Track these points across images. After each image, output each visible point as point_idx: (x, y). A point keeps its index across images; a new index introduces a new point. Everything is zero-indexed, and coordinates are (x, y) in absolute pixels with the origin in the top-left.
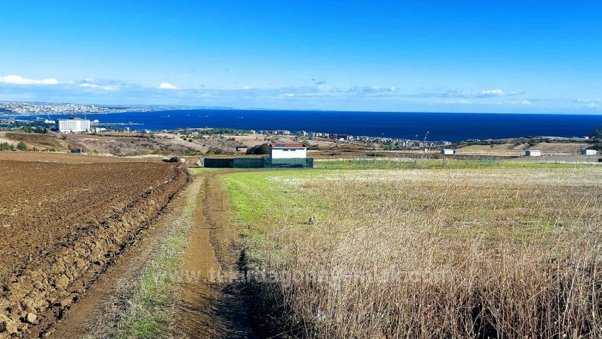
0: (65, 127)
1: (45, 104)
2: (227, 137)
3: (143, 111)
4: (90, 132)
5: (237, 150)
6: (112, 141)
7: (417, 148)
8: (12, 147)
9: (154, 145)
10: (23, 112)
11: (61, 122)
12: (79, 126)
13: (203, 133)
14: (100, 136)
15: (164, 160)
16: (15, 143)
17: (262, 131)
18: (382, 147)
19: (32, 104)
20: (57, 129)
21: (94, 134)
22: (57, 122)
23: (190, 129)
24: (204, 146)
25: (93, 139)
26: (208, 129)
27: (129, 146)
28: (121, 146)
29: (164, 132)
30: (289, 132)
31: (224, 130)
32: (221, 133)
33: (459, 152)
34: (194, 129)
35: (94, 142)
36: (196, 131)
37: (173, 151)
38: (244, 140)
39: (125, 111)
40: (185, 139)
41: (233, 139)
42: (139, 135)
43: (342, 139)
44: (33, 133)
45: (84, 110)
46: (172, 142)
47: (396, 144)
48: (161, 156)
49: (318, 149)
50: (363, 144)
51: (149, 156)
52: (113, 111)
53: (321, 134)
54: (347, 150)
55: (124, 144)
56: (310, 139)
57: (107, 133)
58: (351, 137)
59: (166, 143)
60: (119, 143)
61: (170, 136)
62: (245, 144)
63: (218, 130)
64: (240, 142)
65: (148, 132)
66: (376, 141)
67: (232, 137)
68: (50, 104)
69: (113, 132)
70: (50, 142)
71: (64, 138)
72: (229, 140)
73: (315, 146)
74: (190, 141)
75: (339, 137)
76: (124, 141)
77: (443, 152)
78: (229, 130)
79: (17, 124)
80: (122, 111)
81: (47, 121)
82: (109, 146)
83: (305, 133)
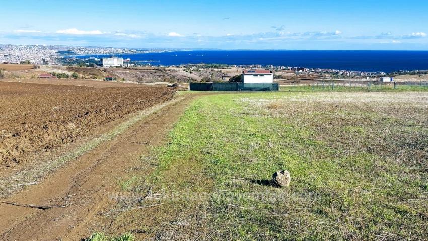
0: (107, 63)
1: (95, 48)
2: (216, 70)
3: (159, 52)
4: (123, 67)
5: (222, 79)
6: (138, 73)
7: (359, 77)
8: (68, 77)
9: (166, 75)
10: (81, 53)
11: (104, 60)
12: (116, 62)
13: (200, 67)
14: (130, 69)
15: (169, 86)
16: (70, 74)
17: (241, 66)
18: (331, 77)
19: (86, 48)
20: (101, 65)
21: (126, 68)
22: (102, 60)
23: (191, 65)
24: (200, 76)
25: (125, 72)
26: (203, 64)
27: (148, 76)
28: (143, 76)
29: (173, 67)
30: (261, 66)
31: (214, 65)
32: (212, 67)
33: (395, 80)
34: (193, 64)
35: (125, 73)
36: (195, 66)
37: (179, 80)
38: (228, 72)
39: (147, 52)
40: (187, 72)
41: (220, 72)
42: (156, 68)
43: (300, 71)
44: (85, 67)
45: (120, 51)
46: (178, 73)
47: (343, 74)
48: (167, 83)
49: (282, 78)
50: (316, 74)
51: (159, 83)
52: (139, 52)
53: (284, 68)
54: (304, 79)
55: (146, 75)
56: (276, 71)
57: (136, 68)
58: (307, 70)
59: (174, 74)
60: (142, 74)
61: (177, 69)
62: (229, 75)
63: (209, 65)
64: (225, 74)
65: (162, 67)
66: (327, 72)
67: (219, 70)
68: (98, 48)
69: (139, 67)
70: (95, 73)
71: (105, 71)
72: (217, 72)
73: (280, 76)
74: (190, 73)
75: (298, 70)
76: (146, 73)
77: (382, 80)
78: (218, 65)
79: (77, 62)
80: (145, 52)
81: (96, 60)
82: (136, 76)
83: (273, 67)
